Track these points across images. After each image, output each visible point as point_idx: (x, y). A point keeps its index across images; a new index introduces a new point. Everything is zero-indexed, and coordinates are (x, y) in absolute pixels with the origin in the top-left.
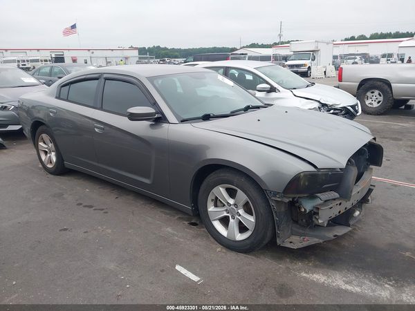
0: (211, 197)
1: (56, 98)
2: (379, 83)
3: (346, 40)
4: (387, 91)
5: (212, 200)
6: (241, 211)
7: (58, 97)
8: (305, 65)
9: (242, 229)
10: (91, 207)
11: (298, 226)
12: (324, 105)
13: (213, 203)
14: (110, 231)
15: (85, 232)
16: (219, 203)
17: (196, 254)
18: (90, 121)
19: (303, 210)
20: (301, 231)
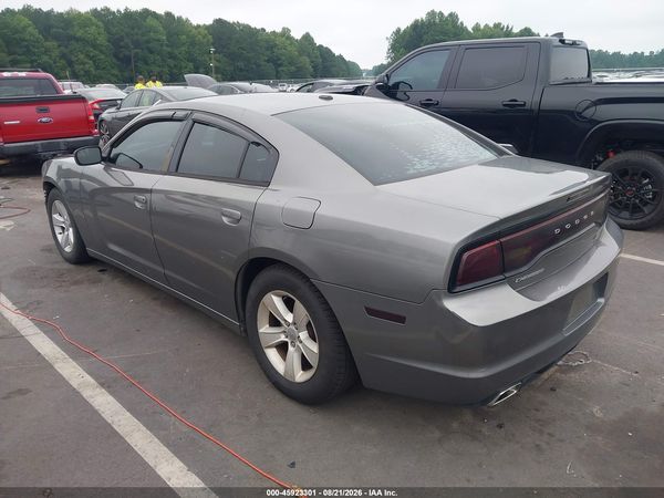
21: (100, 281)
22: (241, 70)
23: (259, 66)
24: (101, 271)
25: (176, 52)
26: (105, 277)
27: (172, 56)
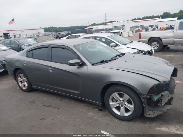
0: (111, 98)
1: (26, 57)
2: (156, 39)
3: (133, 20)
4: (160, 42)
5: (111, 99)
6: (126, 103)
7: (27, 56)
8: (119, 32)
9: (127, 110)
10: (50, 106)
11: (150, 107)
12: (140, 50)
13: (112, 101)
14: (63, 117)
15: (52, 119)
16: (114, 100)
17: (107, 124)
18: (47, 67)
19: (154, 100)
20: (152, 109)
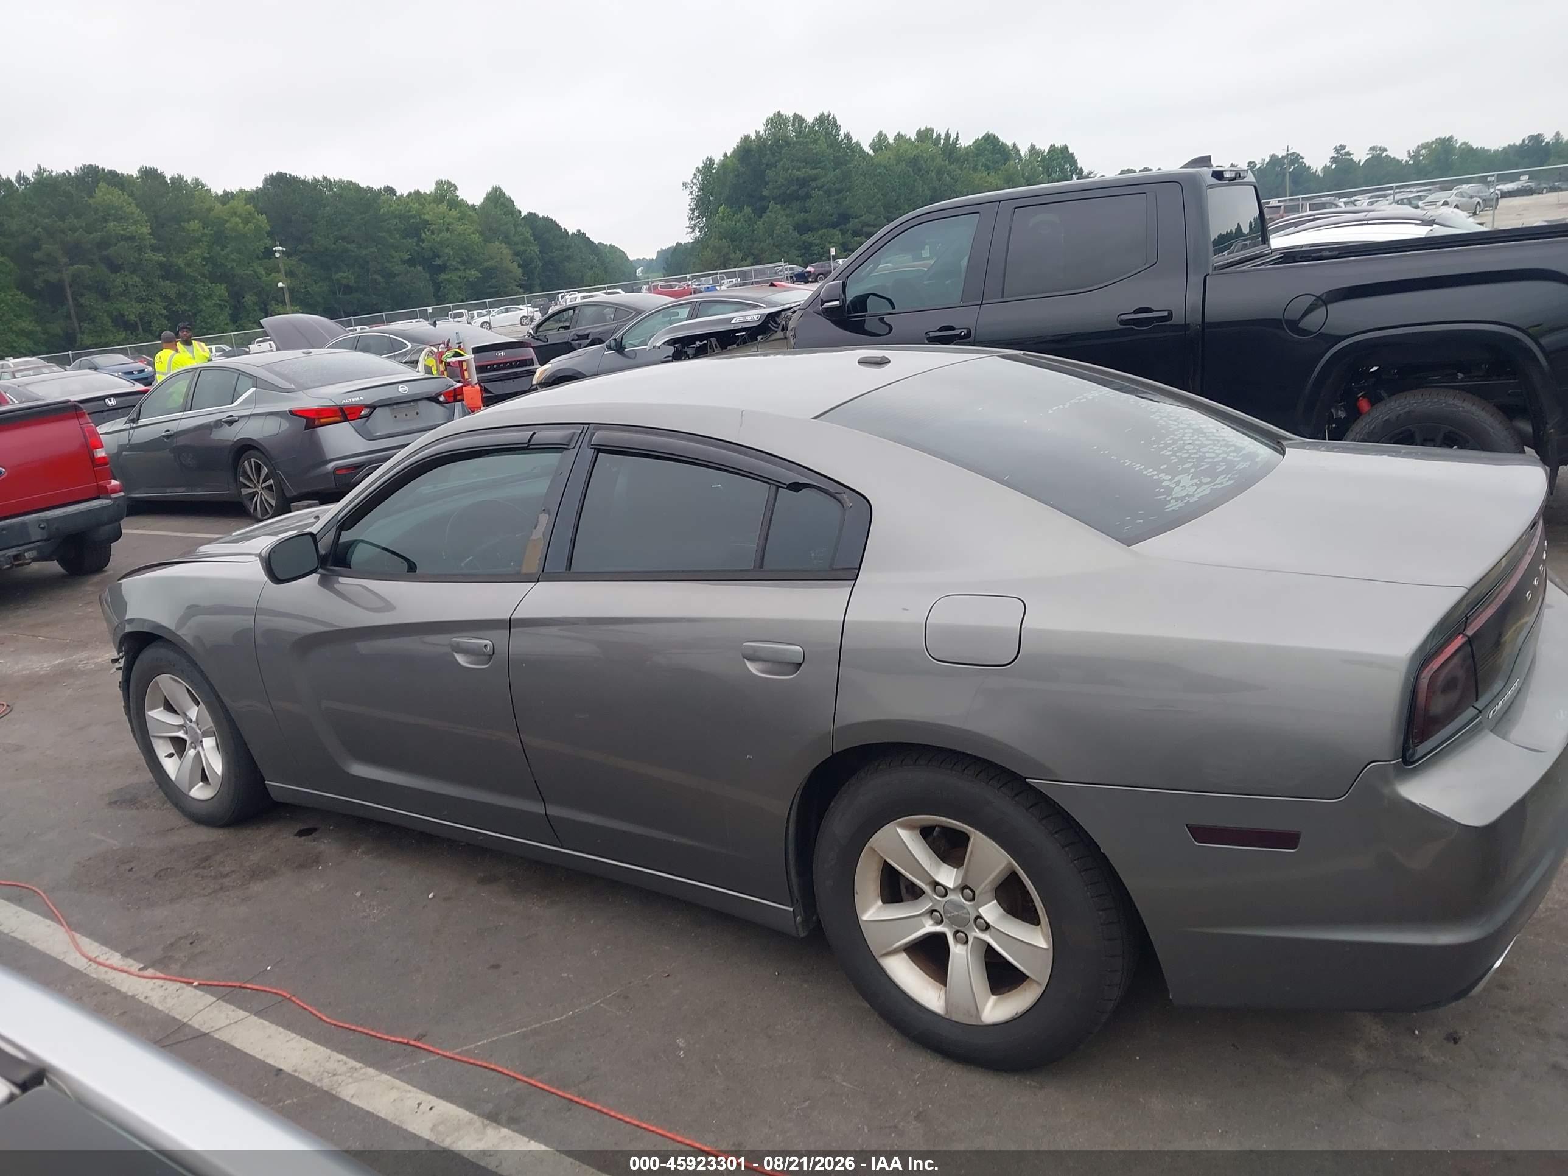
21: (317, 860)
22: (348, 290)
23: (390, 275)
24: (301, 833)
25: (180, 262)
26: (325, 846)
27: (169, 272)
